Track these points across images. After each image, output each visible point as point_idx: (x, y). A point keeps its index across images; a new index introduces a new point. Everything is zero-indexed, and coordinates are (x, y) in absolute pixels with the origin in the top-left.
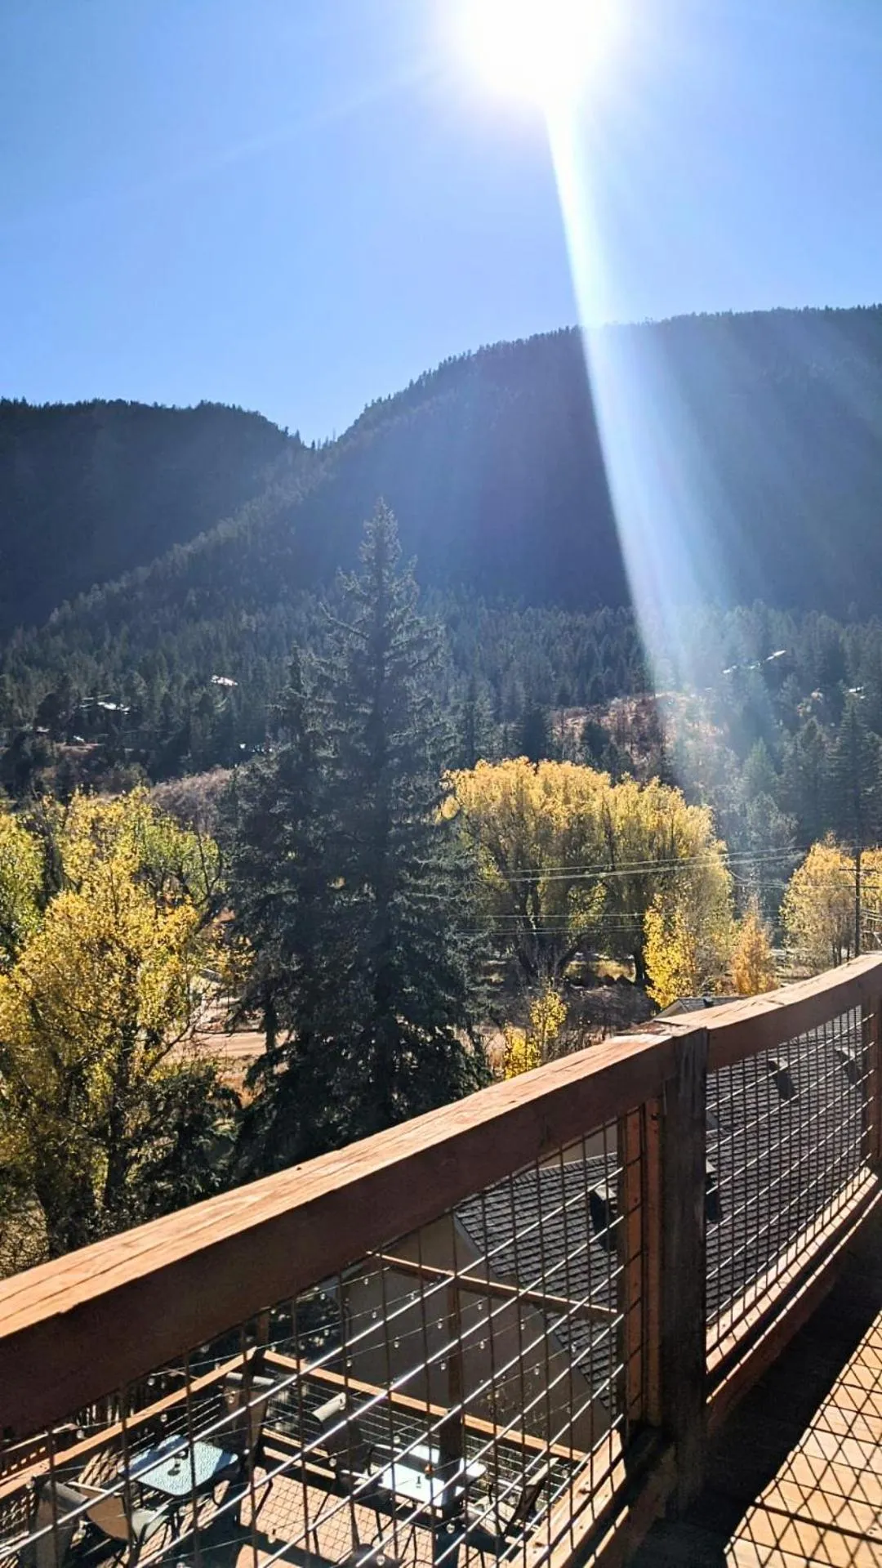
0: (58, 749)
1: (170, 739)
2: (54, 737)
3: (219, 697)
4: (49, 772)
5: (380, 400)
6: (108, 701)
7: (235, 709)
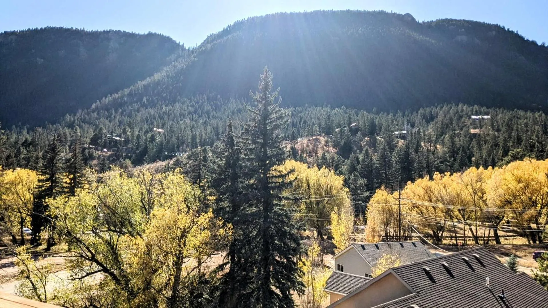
0: (98, 154)
1: (140, 150)
2: (97, 149)
3: (158, 135)
4: (95, 162)
5: (213, 34)
6: (117, 136)
7: (164, 140)
